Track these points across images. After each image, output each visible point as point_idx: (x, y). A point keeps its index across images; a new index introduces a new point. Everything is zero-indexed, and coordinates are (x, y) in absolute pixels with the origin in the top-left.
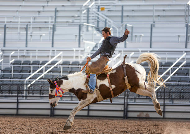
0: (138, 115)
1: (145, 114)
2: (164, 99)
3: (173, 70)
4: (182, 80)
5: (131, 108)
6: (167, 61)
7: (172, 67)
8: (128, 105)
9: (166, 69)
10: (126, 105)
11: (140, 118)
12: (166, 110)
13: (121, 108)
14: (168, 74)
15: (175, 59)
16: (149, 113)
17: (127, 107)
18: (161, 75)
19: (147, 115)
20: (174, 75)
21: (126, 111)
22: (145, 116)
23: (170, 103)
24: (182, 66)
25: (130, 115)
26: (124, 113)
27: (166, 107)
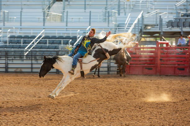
0: (15, 70)
1: (19, 69)
2: (32, 60)
3: (36, 41)
4: (43, 47)
5: (10, 66)
6: (32, 35)
7: (36, 39)
8: (8, 64)
9: (32, 40)
10: (7, 64)
11: (16, 72)
12: (33, 67)
13: (4, 66)
14: (33, 43)
15: (37, 33)
16: (22, 69)
17: (7, 65)
18: (29, 44)
19: (21, 70)
20: (37, 44)
21: (7, 68)
22: (19, 71)
23: (36, 62)
24: (42, 38)
25: (10, 70)
26: (6, 69)
27: (33, 65)
